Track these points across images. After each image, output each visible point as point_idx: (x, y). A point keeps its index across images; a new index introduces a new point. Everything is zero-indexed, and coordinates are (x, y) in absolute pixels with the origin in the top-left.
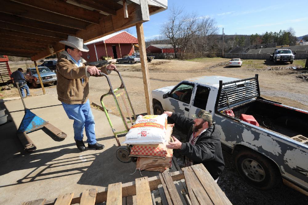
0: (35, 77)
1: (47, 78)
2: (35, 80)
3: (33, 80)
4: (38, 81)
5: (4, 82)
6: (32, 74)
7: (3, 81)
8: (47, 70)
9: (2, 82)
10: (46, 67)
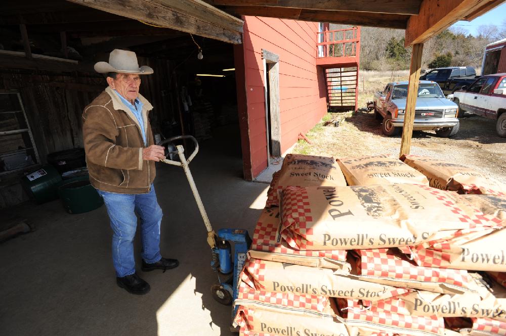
0: (396, 107)
1: (425, 114)
2: (393, 115)
3: (389, 113)
4: (401, 118)
5: (344, 105)
6: (393, 98)
7: (342, 103)
8: (432, 92)
9: (340, 105)
10: (433, 82)
